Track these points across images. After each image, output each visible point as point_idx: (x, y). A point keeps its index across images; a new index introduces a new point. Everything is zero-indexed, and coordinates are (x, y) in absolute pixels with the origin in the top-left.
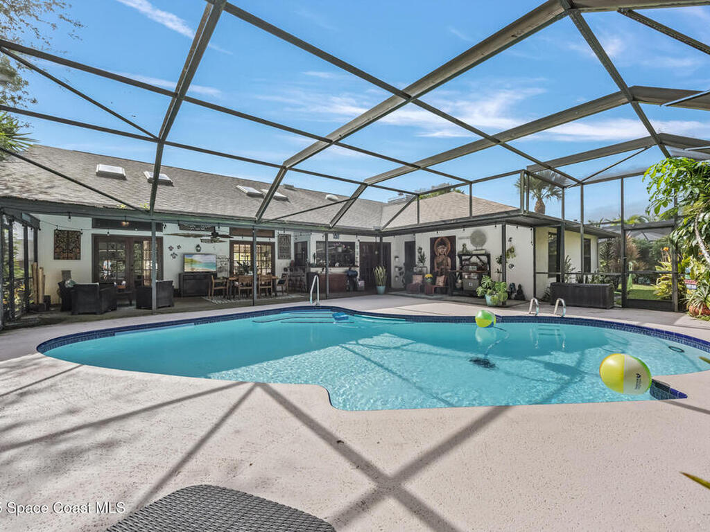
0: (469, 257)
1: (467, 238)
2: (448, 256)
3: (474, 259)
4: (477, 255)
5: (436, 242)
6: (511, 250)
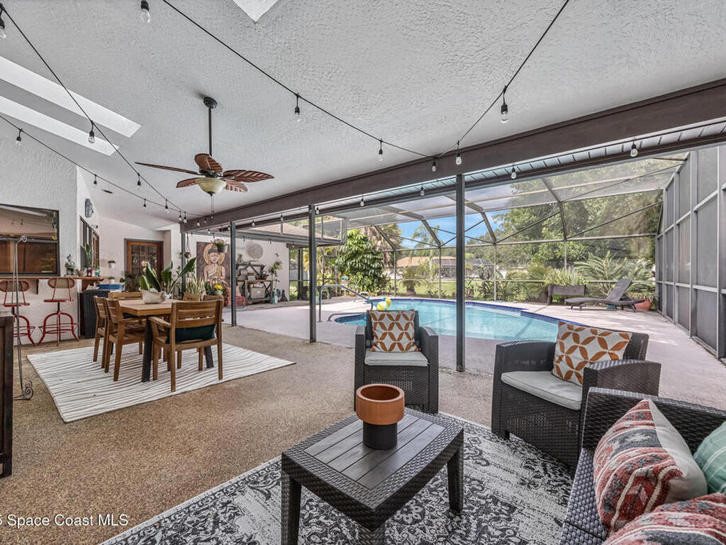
0: (244, 267)
1: (244, 249)
2: (222, 265)
3: (250, 269)
4: (252, 266)
5: (206, 248)
6: (278, 263)
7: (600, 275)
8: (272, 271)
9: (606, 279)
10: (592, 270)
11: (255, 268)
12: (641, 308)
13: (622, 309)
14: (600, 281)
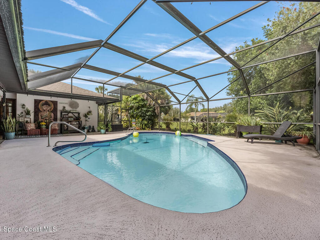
0: (67, 113)
1: (67, 104)
2: (52, 112)
3: (70, 115)
4: (72, 113)
5: (41, 103)
6: (90, 112)
7: (272, 119)
8: (86, 116)
9: (276, 122)
10: (267, 116)
11: (74, 114)
12: (301, 142)
13: (286, 143)
14: (272, 123)
